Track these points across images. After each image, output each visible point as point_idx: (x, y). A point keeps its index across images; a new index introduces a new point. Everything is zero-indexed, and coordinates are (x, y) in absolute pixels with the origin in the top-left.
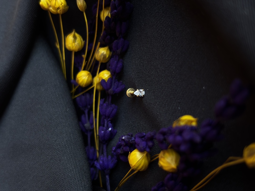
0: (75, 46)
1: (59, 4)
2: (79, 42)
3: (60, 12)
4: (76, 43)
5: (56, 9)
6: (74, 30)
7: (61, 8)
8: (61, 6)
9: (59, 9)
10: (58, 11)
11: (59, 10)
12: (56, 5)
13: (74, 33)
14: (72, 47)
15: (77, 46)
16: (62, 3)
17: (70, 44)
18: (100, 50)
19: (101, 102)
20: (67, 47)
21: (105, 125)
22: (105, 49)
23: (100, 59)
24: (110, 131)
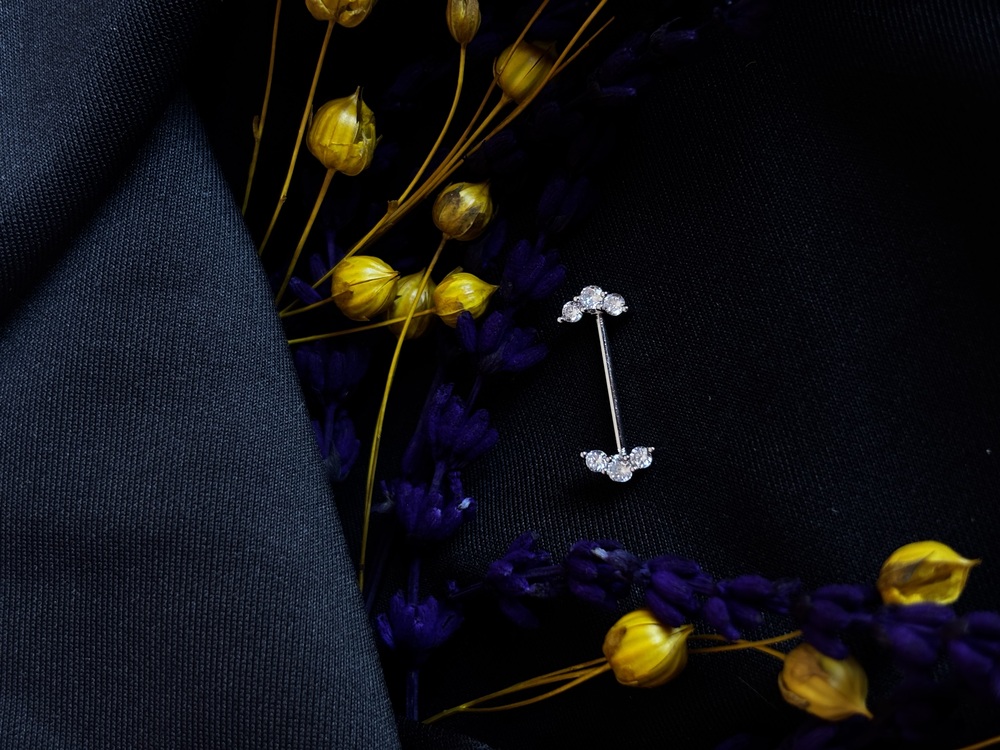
2: (372, 141)
4: (363, 145)
10: (341, 12)
18: (462, 194)
19: (440, 397)
20: (317, 151)
21: (436, 482)
22: (481, 192)
23: (459, 229)
24: (465, 510)
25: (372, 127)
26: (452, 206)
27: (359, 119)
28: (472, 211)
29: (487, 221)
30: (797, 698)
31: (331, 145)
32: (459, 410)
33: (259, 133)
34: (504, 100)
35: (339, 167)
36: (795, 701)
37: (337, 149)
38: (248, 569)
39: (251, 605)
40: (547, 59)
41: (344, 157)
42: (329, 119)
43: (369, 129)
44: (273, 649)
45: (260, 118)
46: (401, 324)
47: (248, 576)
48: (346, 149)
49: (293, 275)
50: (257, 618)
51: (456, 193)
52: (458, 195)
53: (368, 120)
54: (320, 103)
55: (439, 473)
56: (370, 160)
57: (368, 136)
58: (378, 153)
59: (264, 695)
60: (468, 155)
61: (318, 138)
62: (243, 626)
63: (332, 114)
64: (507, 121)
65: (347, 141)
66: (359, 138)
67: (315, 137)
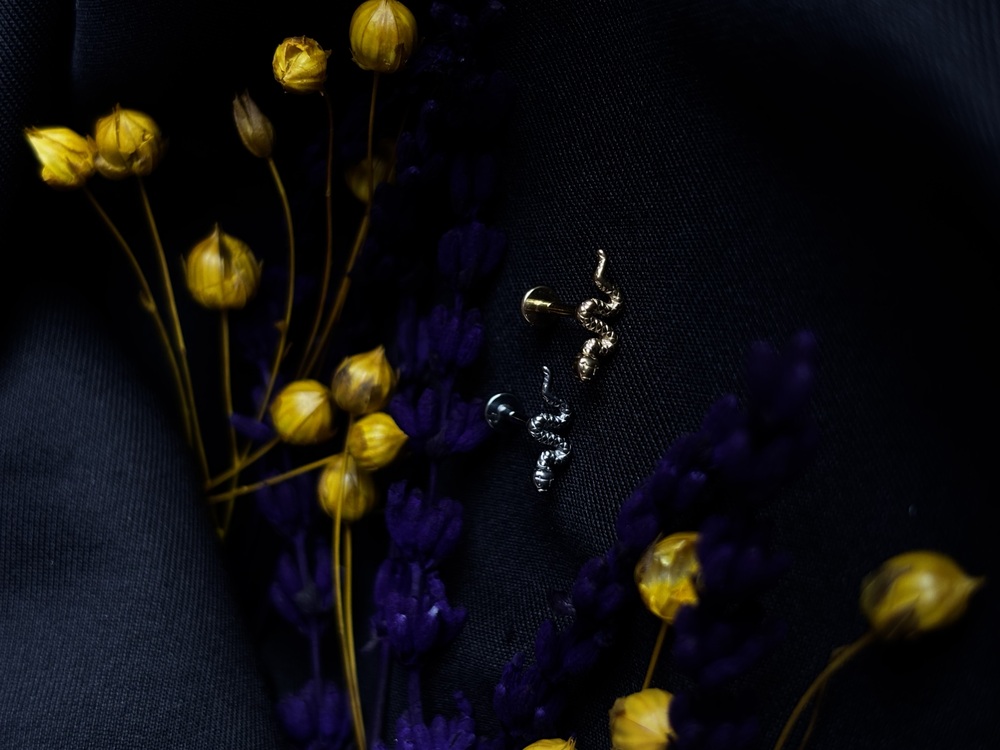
0: (236, 288)
1: (133, 140)
2: (247, 271)
3: (142, 168)
4: (235, 278)
5: (126, 159)
6: (216, 225)
7: (147, 154)
8: (143, 143)
9: (138, 159)
10: (131, 165)
11: (137, 164)
12: (122, 145)
13: (220, 236)
14: (224, 298)
15: (243, 287)
16: (145, 131)
17: (210, 286)
20: (196, 296)
31: (204, 289)
37: (210, 291)
48: (219, 288)
49: (235, 412)
53: (239, 252)
56: (250, 290)
63: (197, 259)
65: (217, 280)
66: (228, 274)
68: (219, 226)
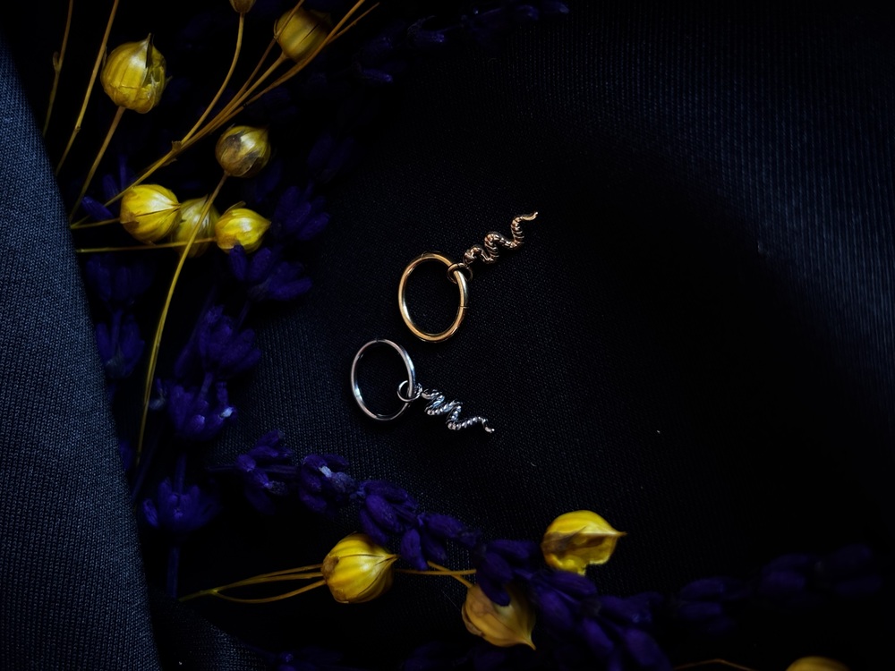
0: (149, 96)
2: (161, 83)
4: (151, 88)
13: (150, 45)
14: (136, 100)
17: (127, 87)
18: (244, 138)
19: (210, 317)
20: (108, 90)
21: (205, 389)
22: (261, 138)
23: (239, 170)
24: (227, 419)
25: (162, 70)
26: (232, 150)
27: (149, 63)
28: (251, 155)
29: (265, 163)
30: (475, 629)
31: (120, 87)
32: (228, 330)
33: (58, 66)
34: (283, 57)
35: (129, 106)
36: (473, 631)
37: (126, 91)
38: (23, 468)
39: (23, 501)
40: (322, 27)
41: (132, 98)
42: (120, 63)
43: (159, 72)
44: (40, 540)
45: (60, 53)
46: (183, 248)
47: (22, 475)
48: (134, 91)
49: (87, 194)
50: (27, 513)
51: (237, 138)
52: (239, 140)
53: (158, 63)
54: (113, 46)
55: (207, 381)
56: (158, 101)
57: (157, 79)
58: (166, 95)
59: (30, 580)
60: (248, 103)
61: (109, 78)
62: (15, 518)
63: (124, 59)
64: (282, 80)
65: (135, 84)
66: (148, 81)
67: (107, 77)
68: (151, 36)
